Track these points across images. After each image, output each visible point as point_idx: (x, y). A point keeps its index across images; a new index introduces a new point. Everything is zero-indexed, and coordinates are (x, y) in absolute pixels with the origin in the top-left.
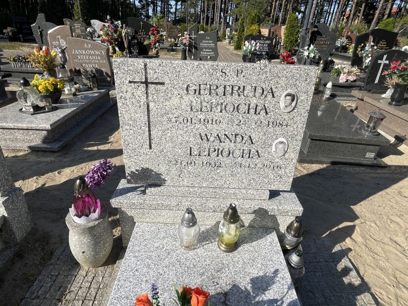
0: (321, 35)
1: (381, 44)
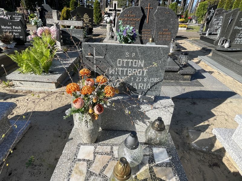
1: (86, 16)
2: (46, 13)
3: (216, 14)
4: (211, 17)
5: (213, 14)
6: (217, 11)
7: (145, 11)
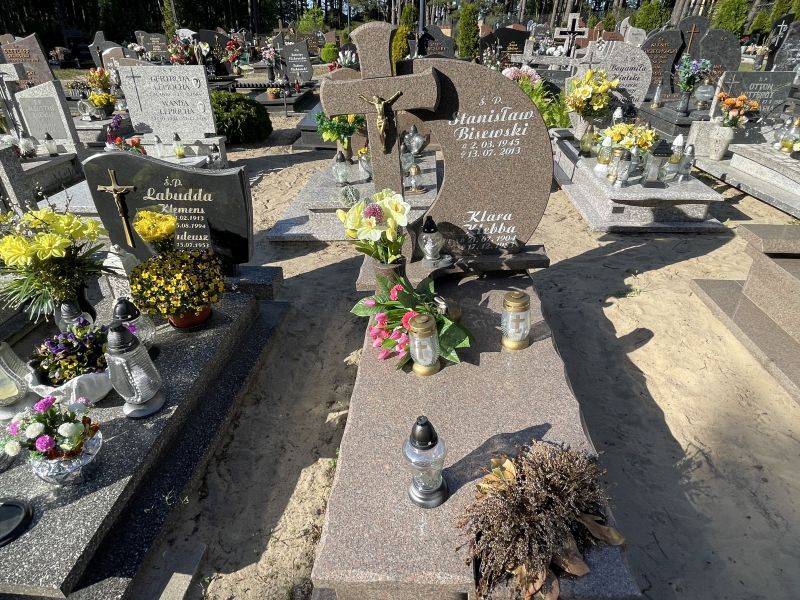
0: (433, 40)
2: (431, 43)
3: (791, 34)
4: (781, 41)
5: (785, 33)
6: (794, 27)
7: (686, 37)
